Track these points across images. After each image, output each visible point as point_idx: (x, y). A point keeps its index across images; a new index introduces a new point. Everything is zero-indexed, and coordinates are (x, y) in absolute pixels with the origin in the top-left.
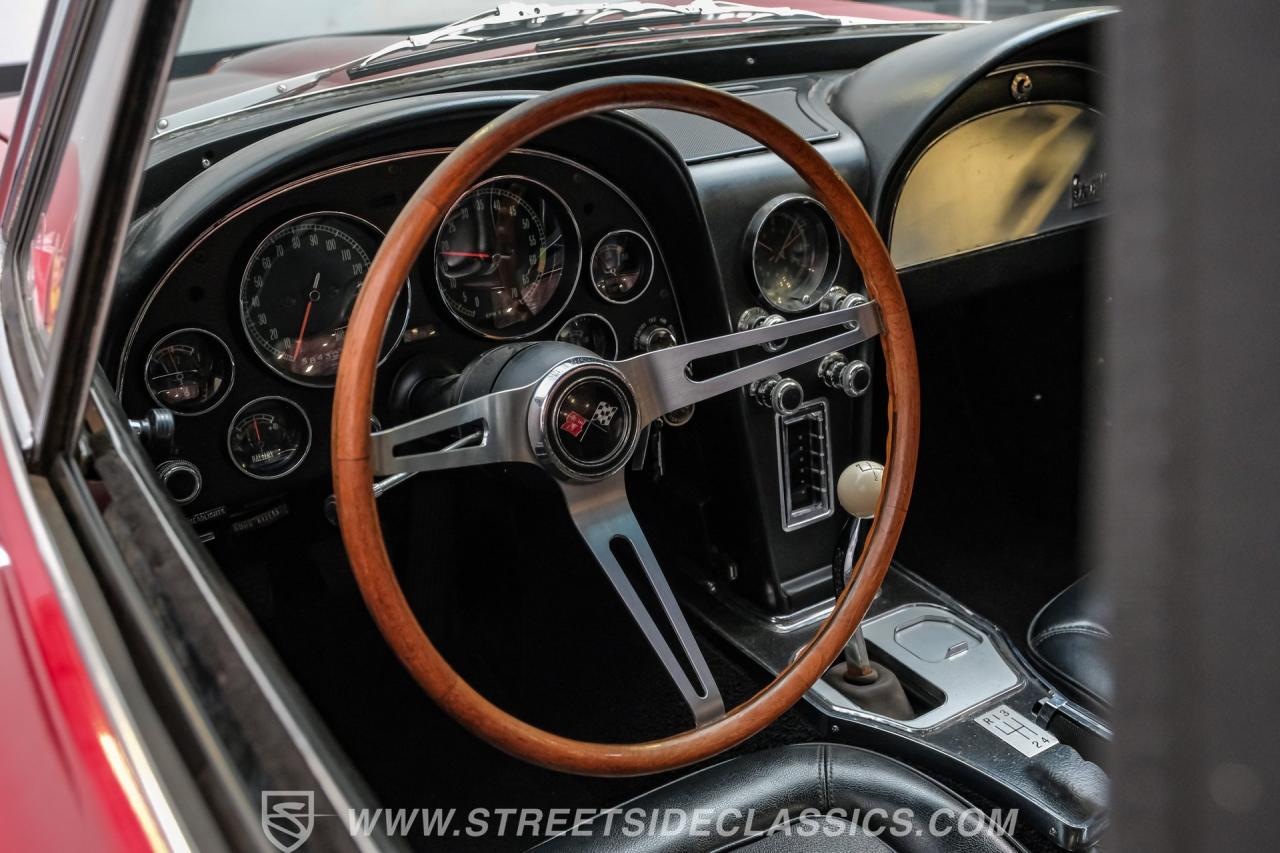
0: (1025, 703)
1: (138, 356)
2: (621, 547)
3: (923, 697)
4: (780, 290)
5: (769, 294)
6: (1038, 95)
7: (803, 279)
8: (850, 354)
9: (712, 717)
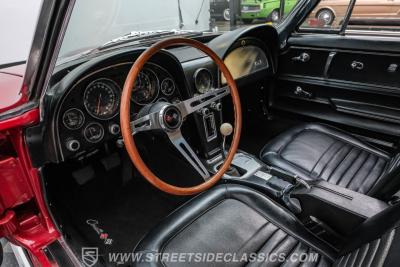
0: (264, 170)
1: (61, 117)
2: (182, 145)
3: (242, 172)
4: (201, 89)
5: (200, 90)
6: (247, 45)
7: (206, 86)
8: (217, 102)
9: (208, 179)
